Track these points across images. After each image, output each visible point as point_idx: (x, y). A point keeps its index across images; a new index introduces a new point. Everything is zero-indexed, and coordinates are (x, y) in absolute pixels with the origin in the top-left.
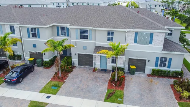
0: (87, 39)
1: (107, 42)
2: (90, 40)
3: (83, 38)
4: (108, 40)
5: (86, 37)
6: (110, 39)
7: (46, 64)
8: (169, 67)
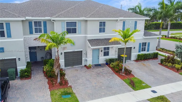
0: (76, 33)
1: (99, 34)
2: (79, 34)
3: (71, 33)
4: (100, 31)
5: (74, 31)
6: (102, 30)
7: (25, 73)
8: (148, 51)
